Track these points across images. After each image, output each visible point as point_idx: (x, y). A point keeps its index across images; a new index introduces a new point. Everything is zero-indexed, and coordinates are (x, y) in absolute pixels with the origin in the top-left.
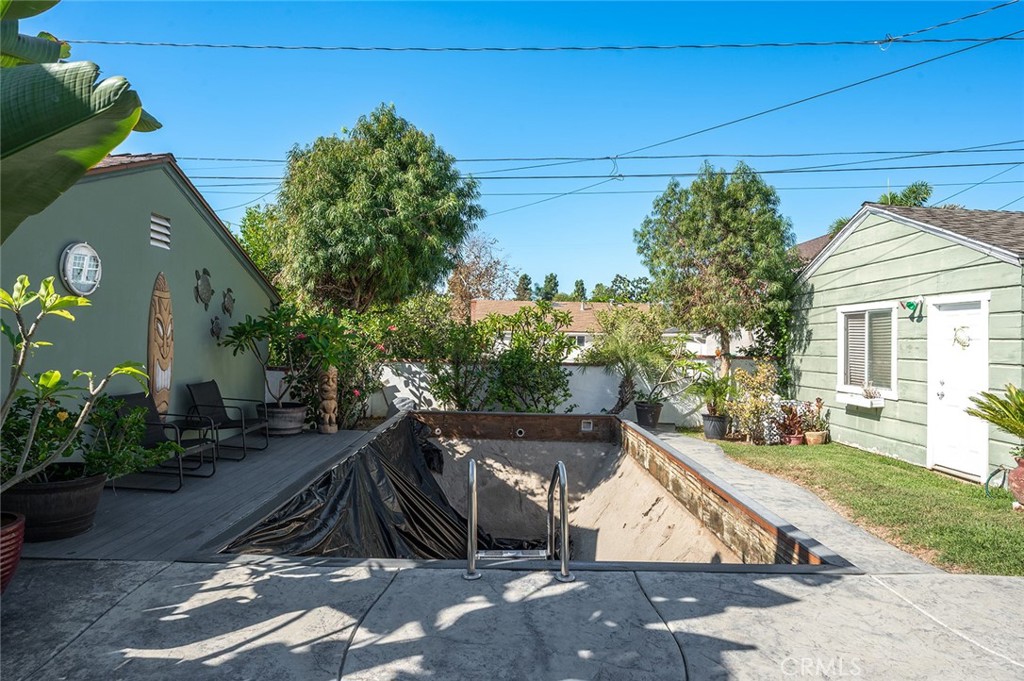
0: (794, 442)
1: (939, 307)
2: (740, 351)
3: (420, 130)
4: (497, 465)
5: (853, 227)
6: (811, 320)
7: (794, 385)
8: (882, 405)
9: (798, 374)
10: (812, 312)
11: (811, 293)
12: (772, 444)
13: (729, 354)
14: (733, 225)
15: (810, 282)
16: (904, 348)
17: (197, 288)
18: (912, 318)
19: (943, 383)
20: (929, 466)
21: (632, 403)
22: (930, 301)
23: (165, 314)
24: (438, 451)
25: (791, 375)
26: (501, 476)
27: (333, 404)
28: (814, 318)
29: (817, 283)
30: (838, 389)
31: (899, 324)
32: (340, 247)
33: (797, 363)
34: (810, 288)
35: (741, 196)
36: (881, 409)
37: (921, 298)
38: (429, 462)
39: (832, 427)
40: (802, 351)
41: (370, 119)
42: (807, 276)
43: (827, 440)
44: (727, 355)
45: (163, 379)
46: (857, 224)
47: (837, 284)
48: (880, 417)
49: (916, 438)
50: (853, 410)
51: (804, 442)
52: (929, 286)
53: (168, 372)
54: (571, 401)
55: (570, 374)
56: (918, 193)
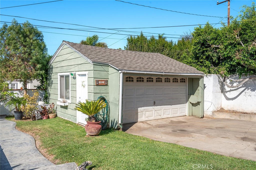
0: (45, 118)
1: (79, 75)
2: (35, 87)
5: (61, 48)
6: (52, 77)
7: (48, 98)
8: (68, 105)
9: (50, 95)
10: (53, 74)
11: (52, 68)
12: (38, 120)
13: (27, 89)
14: (24, 43)
15: (52, 64)
16: (72, 87)
18: (73, 78)
19: (80, 98)
20: (77, 123)
22: (77, 73)
25: (48, 95)
28: (53, 76)
29: (54, 65)
30: (58, 100)
31: (71, 79)
33: (49, 91)
34: (52, 66)
35: (28, 33)
36: (68, 106)
37: (75, 72)
39: (58, 112)
40: (50, 87)
42: (51, 63)
43: (56, 116)
44: (26, 89)
46: (62, 47)
47: (58, 66)
48: (67, 108)
49: (75, 115)
50: (62, 107)
51: (48, 118)
52: (77, 68)
56: (95, 38)
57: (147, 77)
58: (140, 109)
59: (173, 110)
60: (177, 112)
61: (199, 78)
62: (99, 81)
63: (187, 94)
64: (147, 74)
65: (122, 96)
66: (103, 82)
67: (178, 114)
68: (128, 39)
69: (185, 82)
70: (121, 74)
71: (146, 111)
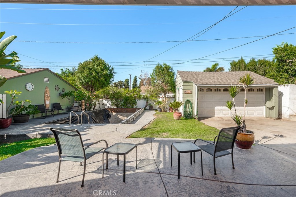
0: (171, 112)
3: (103, 59)
4: (120, 116)
12: (168, 112)
17: (55, 88)
21: (148, 106)
23: (47, 93)
24: (110, 115)
26: (121, 118)
27: (84, 106)
32: (83, 81)
38: (108, 116)
41: (93, 58)
45: (48, 103)
52: (180, 85)
53: (49, 102)
54: (136, 106)
55: (137, 101)
56: (216, 65)
57: (224, 88)
58: (216, 108)
59: (249, 112)
60: (254, 114)
61: (273, 88)
62: (186, 91)
63: (265, 101)
64: (216, 86)
65: (198, 99)
66: (189, 92)
67: (255, 115)
68: (231, 64)
69: (262, 91)
70: (197, 87)
71: (223, 111)
